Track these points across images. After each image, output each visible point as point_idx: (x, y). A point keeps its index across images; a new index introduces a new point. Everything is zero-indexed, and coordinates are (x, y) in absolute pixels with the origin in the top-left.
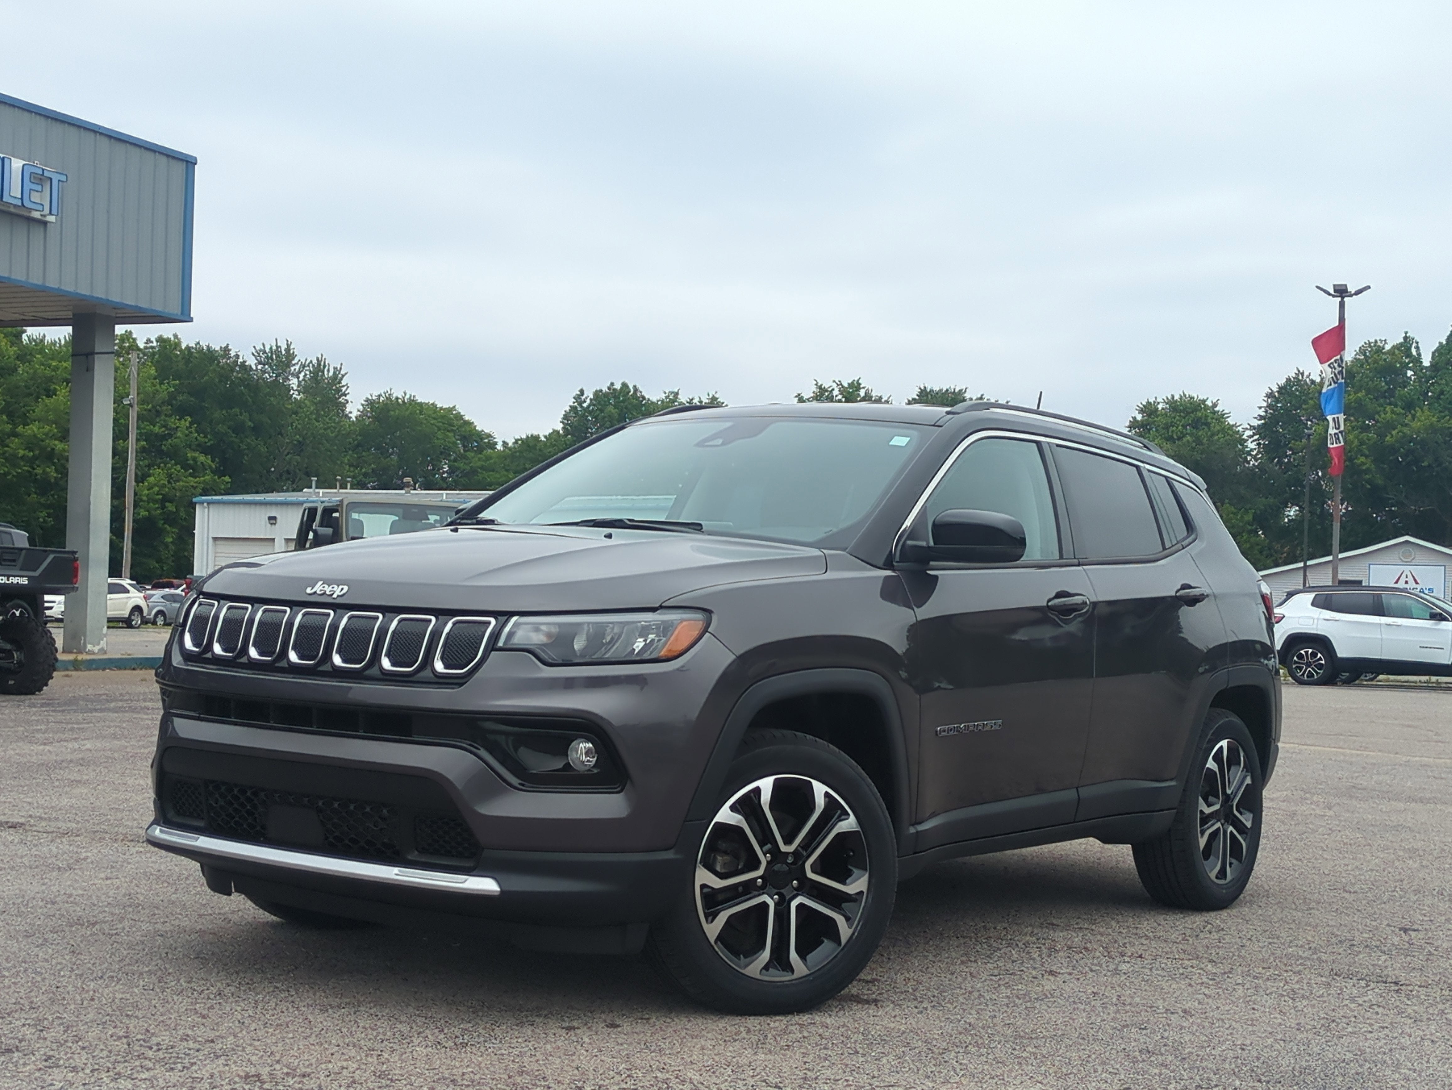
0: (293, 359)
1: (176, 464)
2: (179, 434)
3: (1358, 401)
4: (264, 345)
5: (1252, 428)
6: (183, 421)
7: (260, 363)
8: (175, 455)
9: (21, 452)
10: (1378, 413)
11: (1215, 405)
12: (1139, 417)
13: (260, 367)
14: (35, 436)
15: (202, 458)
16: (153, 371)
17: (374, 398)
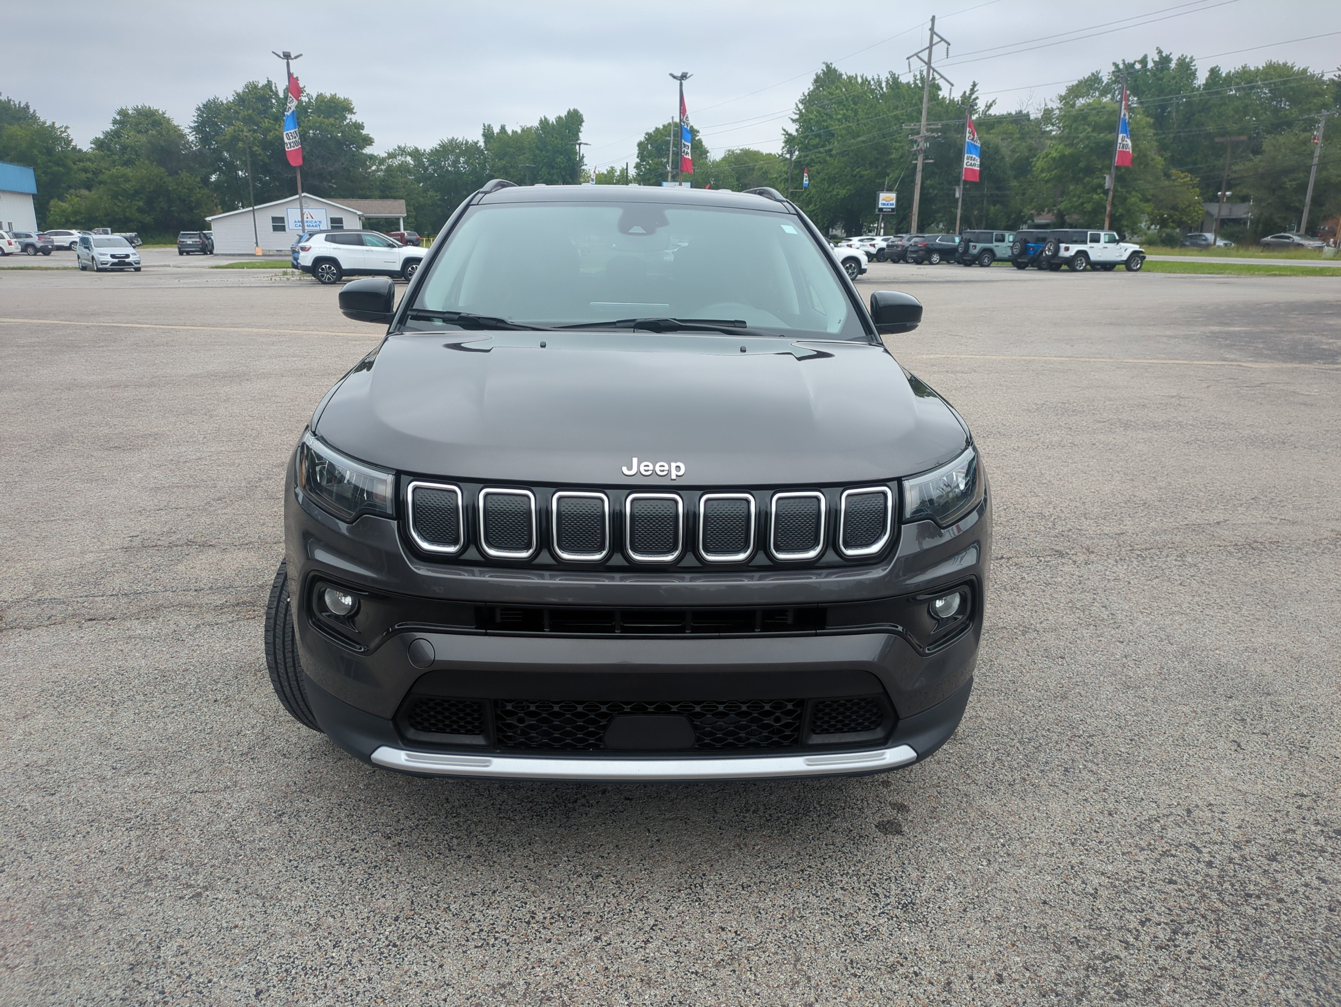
3: (249, 115)
5: (191, 127)
10: (261, 123)
11: (164, 113)
12: (118, 118)
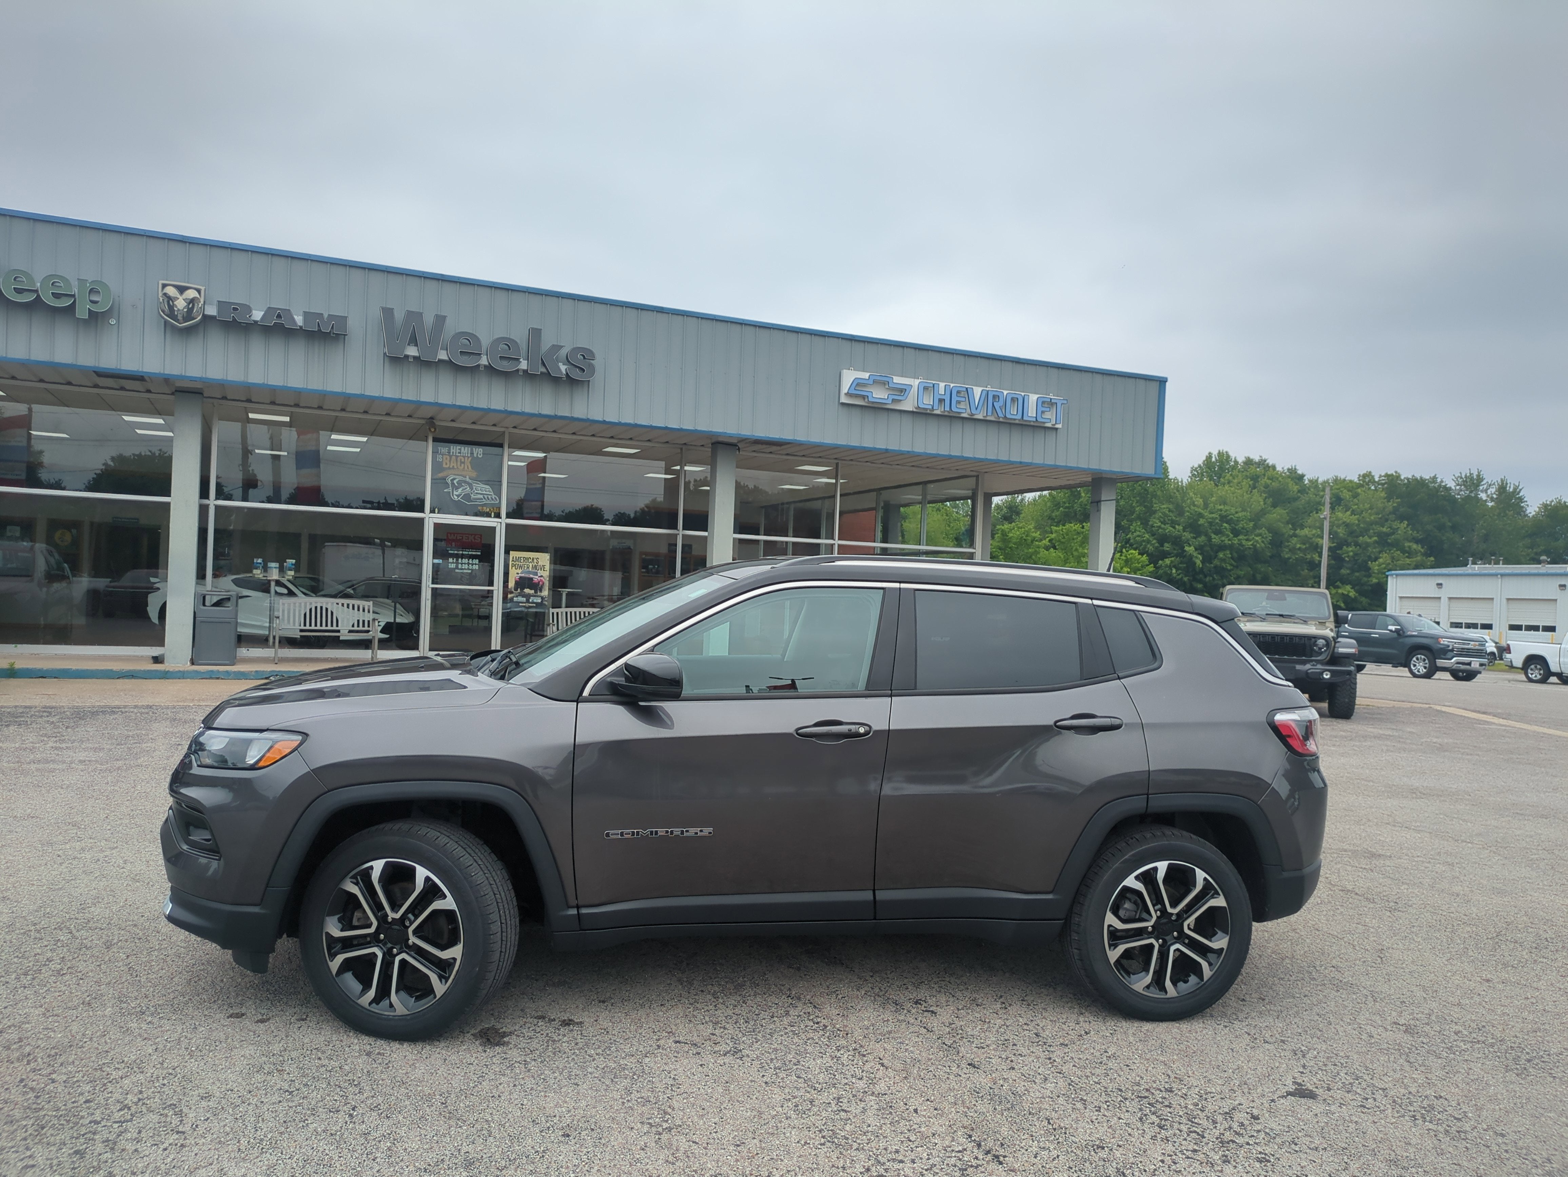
0: (1482, 481)
1: (1397, 551)
2: (1399, 532)
4: (1461, 473)
6: (1402, 524)
7: (1458, 485)
8: (1397, 545)
9: (1298, 546)
13: (1458, 487)
14: (1306, 536)
15: (1415, 546)
16: (1383, 494)
17: (1548, 502)
